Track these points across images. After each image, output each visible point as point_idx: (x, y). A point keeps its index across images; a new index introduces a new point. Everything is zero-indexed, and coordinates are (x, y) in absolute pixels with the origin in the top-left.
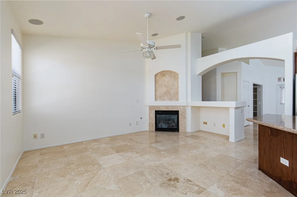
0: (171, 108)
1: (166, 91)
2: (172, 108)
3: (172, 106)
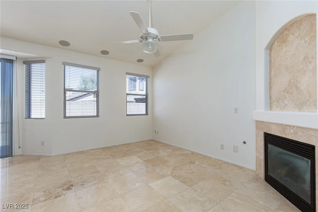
1: (290, 82)
2: (296, 133)
3: (294, 127)
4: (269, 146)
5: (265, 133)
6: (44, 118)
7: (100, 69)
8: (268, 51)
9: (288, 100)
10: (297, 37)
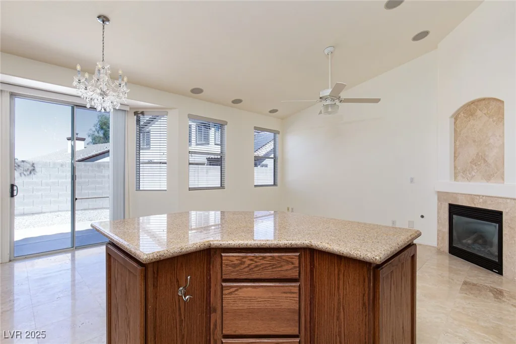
0: (481, 200)
1: (478, 154)
2: (485, 202)
3: (483, 196)
4: (454, 216)
5: (449, 204)
6: (166, 190)
7: (227, 122)
8: (453, 120)
9: (475, 171)
10: (485, 114)
